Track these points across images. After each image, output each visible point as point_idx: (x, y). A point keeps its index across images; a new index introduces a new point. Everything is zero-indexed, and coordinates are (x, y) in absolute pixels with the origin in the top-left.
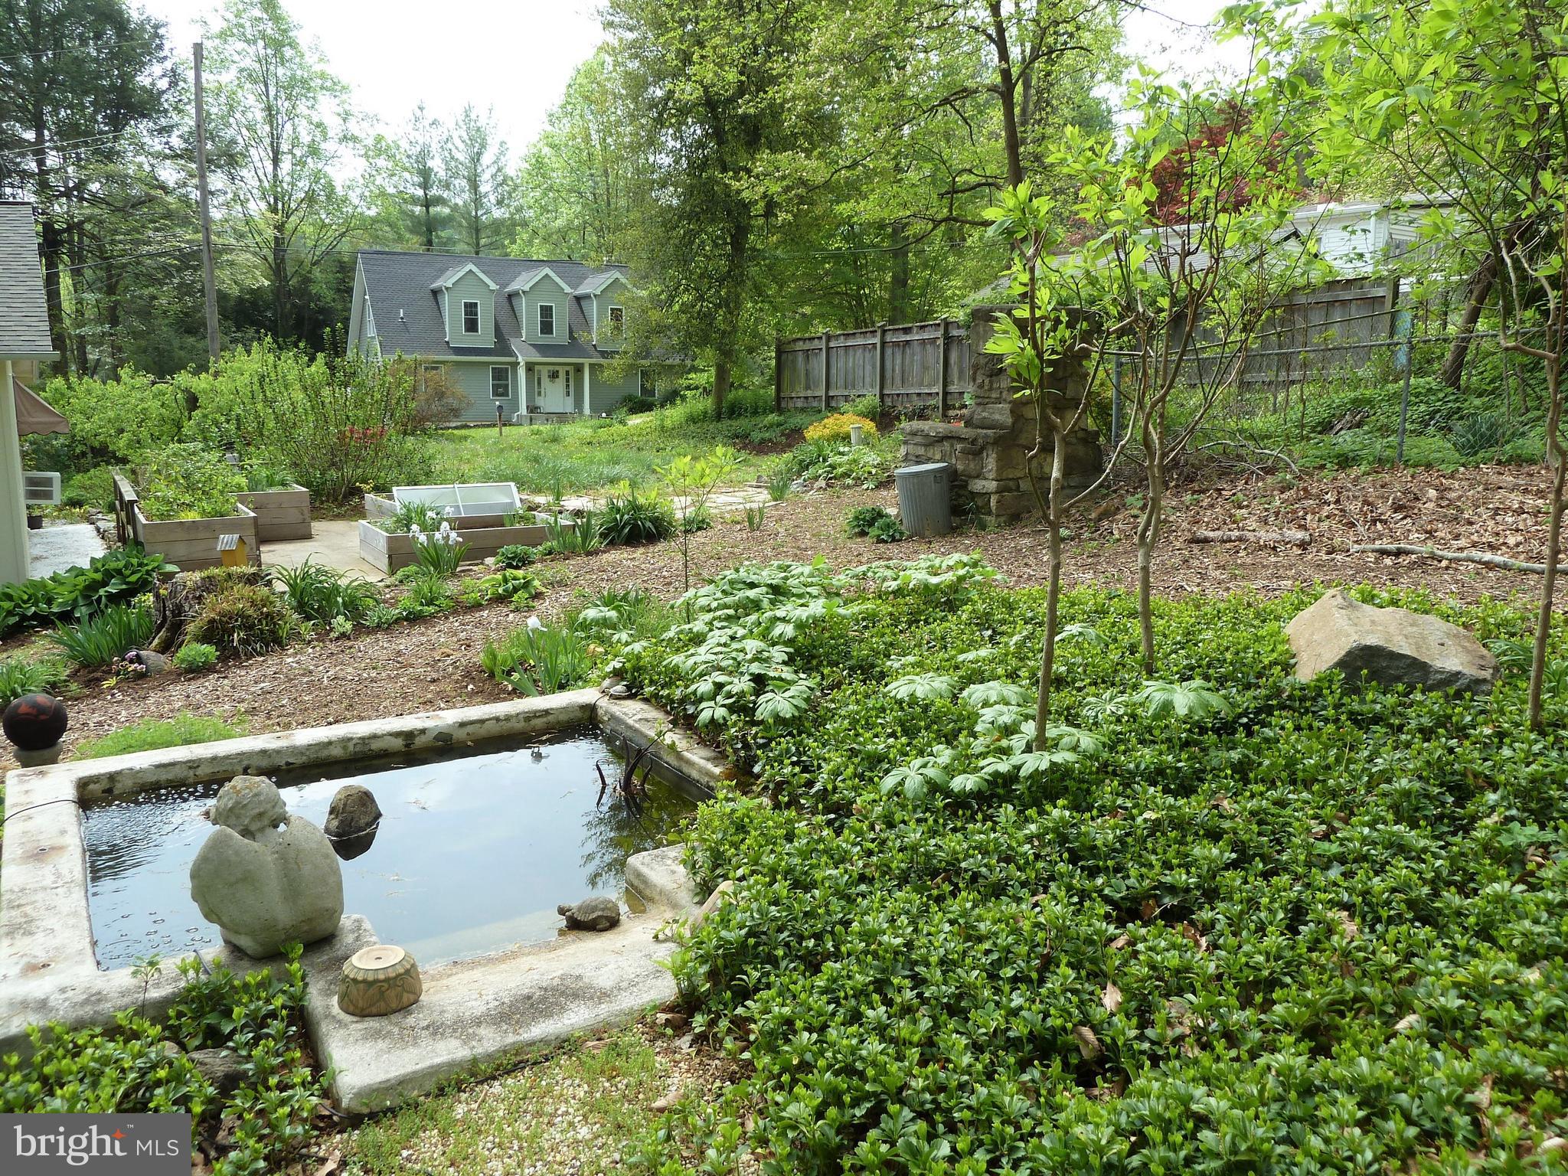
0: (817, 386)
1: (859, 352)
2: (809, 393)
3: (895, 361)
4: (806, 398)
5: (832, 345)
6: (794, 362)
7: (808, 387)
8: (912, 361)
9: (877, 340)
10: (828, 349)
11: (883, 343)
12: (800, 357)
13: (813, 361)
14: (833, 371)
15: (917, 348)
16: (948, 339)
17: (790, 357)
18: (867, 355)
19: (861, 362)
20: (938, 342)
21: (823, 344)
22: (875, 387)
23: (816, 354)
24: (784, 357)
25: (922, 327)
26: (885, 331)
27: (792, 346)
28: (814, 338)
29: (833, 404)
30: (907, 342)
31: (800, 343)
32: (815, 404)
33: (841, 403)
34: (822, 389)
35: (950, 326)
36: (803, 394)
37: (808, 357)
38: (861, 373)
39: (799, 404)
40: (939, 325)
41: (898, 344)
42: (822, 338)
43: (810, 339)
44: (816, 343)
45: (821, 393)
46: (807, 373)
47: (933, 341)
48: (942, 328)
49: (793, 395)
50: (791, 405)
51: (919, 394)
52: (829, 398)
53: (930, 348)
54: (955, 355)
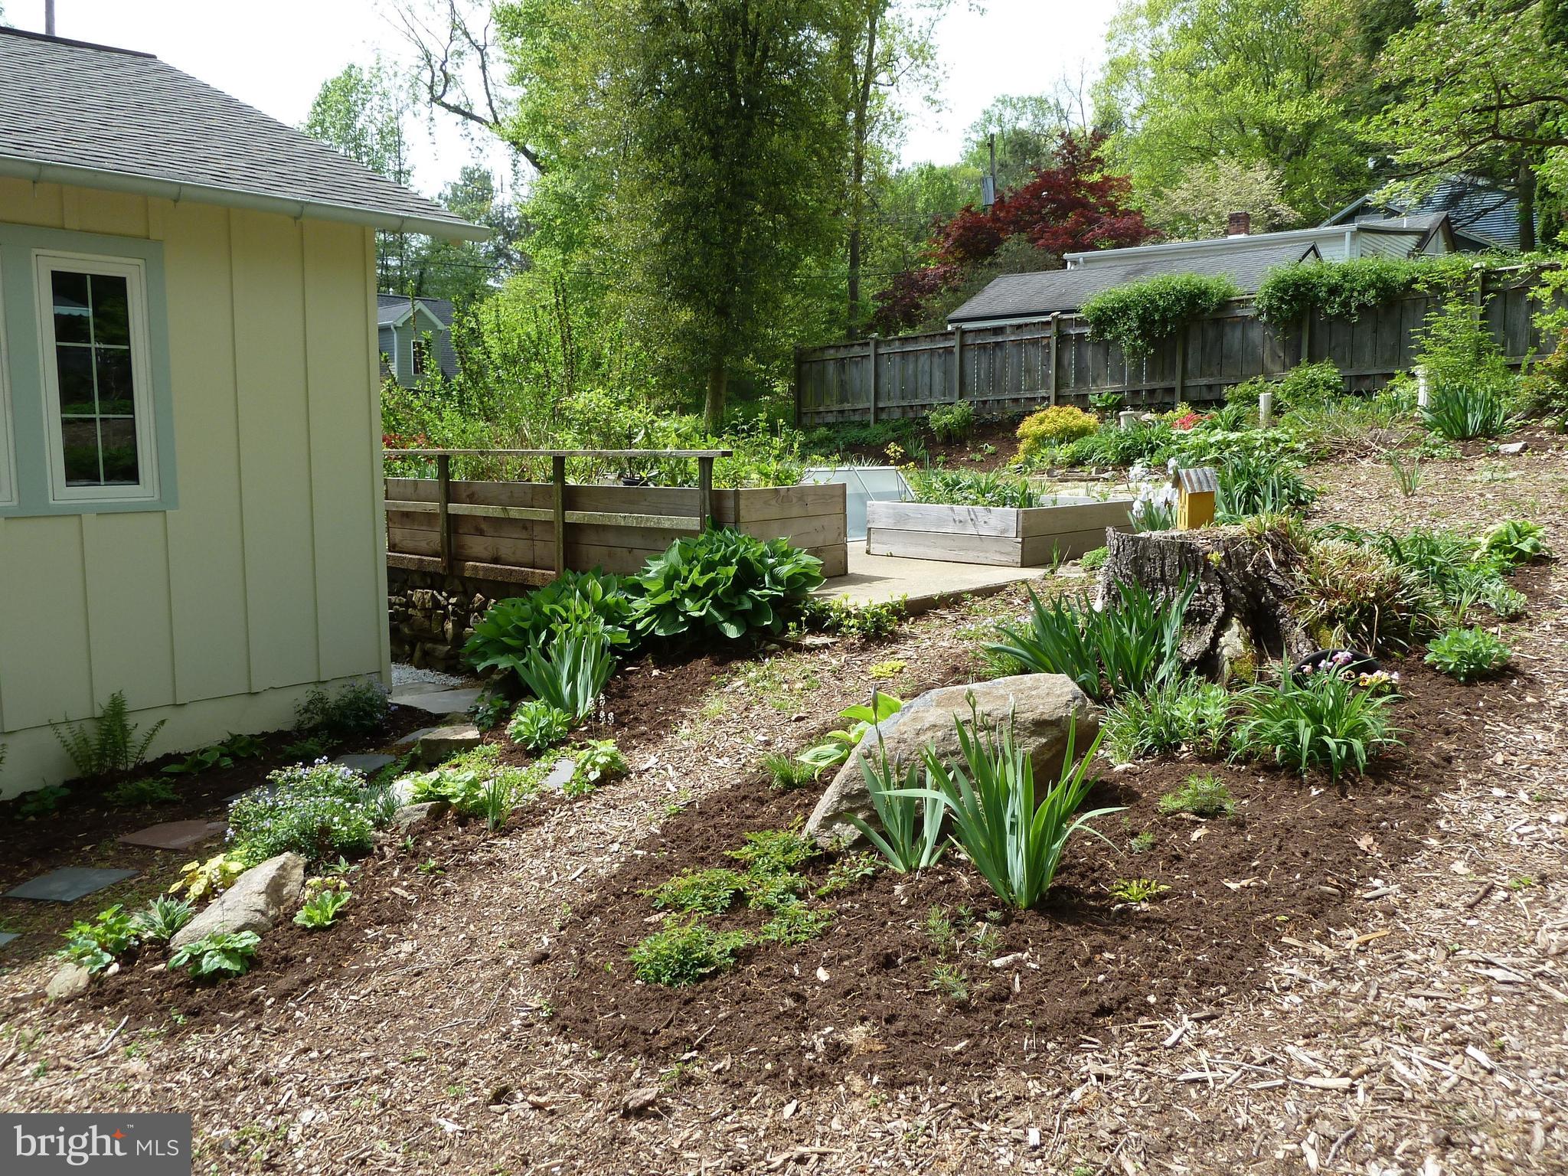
0: (857, 397)
1: (924, 359)
2: (847, 406)
3: (978, 366)
4: (842, 412)
5: (881, 351)
6: (823, 373)
7: (843, 399)
8: (1005, 366)
9: (954, 342)
10: (877, 355)
11: (963, 346)
12: (831, 369)
13: (853, 372)
14: (884, 380)
15: (1009, 349)
16: (1062, 339)
17: (816, 368)
18: (936, 360)
19: (927, 368)
20: (1045, 342)
21: (870, 351)
22: (951, 395)
23: (857, 363)
24: (805, 367)
25: (1019, 327)
26: (964, 332)
27: (818, 355)
28: (852, 346)
29: (884, 416)
30: (997, 344)
31: (832, 351)
32: (857, 418)
33: (897, 414)
34: (868, 400)
35: (1062, 324)
36: (836, 407)
37: (843, 366)
38: (927, 380)
39: (830, 419)
40: (1048, 323)
41: (983, 347)
42: (867, 344)
43: (846, 346)
44: (857, 351)
45: (866, 405)
46: (842, 384)
47: (1035, 342)
48: (1054, 328)
49: (821, 409)
50: (817, 420)
51: (1016, 400)
52: (878, 410)
53: (1032, 350)
54: (1070, 356)
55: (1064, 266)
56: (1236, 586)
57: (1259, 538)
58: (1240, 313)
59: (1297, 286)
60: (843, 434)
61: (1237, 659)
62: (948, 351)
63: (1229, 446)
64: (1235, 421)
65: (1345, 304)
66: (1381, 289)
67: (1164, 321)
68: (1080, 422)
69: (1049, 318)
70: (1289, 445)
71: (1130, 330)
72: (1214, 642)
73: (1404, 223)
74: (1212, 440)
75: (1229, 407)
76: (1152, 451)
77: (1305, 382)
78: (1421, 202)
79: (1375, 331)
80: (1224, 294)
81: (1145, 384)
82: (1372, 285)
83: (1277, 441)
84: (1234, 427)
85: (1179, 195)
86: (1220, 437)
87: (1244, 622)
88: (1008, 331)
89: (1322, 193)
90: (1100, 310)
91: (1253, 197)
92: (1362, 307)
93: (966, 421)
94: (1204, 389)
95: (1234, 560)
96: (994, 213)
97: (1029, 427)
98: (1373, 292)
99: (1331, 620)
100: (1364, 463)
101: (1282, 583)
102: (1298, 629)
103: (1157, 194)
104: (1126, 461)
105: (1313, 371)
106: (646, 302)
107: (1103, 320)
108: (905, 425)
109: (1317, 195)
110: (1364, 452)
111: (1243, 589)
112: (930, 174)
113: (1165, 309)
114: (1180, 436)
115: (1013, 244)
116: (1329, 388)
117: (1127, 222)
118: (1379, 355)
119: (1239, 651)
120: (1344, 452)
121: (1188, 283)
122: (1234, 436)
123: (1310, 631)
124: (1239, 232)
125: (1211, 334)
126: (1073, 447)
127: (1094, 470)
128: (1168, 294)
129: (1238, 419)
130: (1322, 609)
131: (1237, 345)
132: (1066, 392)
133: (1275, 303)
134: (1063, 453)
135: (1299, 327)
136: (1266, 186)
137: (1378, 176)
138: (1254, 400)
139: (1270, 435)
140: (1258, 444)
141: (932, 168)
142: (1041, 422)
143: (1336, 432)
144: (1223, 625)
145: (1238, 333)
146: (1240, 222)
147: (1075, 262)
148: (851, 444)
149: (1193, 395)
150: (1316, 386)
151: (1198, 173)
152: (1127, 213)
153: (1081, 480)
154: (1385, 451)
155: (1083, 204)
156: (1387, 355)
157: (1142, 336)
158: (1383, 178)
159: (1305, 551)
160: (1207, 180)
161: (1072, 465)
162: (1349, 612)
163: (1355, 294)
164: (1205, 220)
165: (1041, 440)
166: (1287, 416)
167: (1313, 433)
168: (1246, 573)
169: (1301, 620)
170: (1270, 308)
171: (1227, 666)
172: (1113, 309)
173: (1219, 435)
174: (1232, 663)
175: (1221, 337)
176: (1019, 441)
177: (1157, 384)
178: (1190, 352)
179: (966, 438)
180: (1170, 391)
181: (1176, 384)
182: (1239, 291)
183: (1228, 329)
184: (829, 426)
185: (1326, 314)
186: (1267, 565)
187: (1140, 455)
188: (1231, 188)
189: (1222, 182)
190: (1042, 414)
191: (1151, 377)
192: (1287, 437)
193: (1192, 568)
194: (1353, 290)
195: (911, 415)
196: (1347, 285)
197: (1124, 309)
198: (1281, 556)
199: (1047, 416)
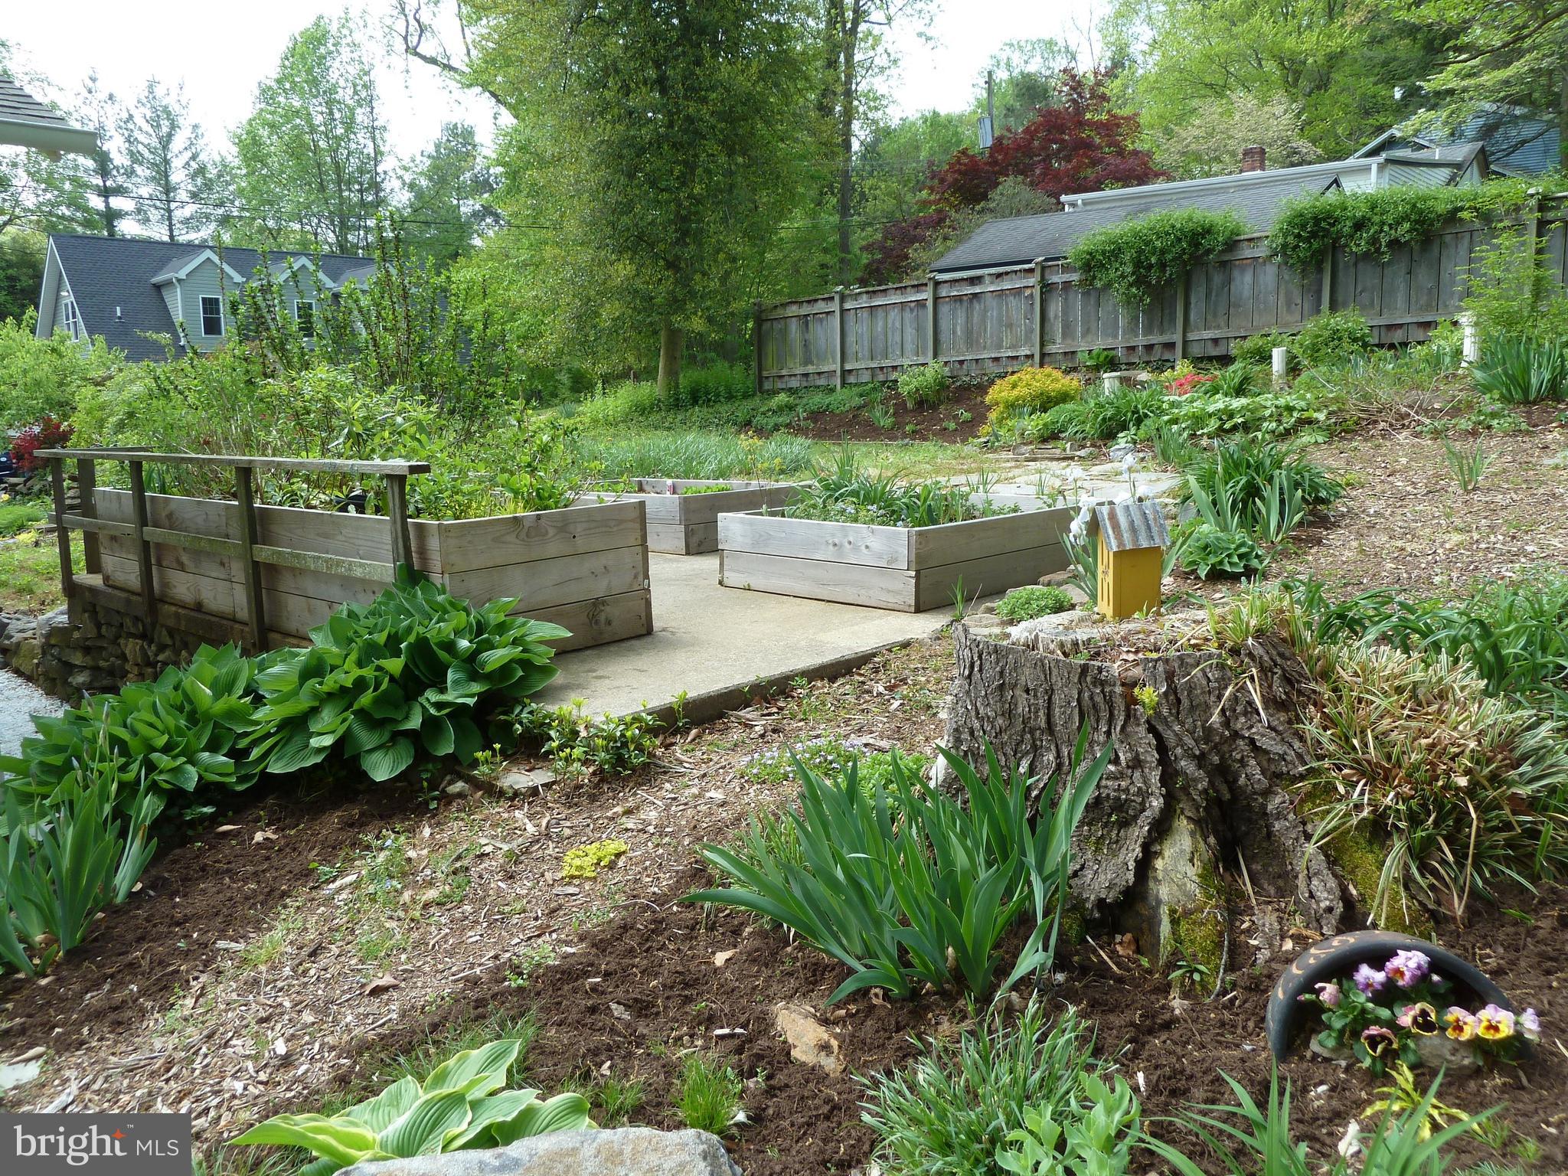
0: (822, 358)
1: (894, 314)
2: (811, 369)
3: (954, 321)
4: (806, 375)
5: (847, 306)
6: (784, 332)
7: (807, 361)
8: (983, 321)
9: (926, 295)
10: (843, 311)
11: (936, 299)
12: (794, 327)
13: (817, 331)
14: (851, 339)
15: (991, 302)
16: (1047, 288)
17: (777, 326)
18: (907, 315)
19: (898, 325)
20: (1028, 292)
21: (835, 306)
22: (924, 354)
23: (821, 320)
24: (766, 326)
25: (999, 275)
26: (937, 284)
27: (780, 313)
28: (816, 300)
29: (852, 379)
30: (975, 295)
31: (794, 308)
32: (822, 382)
33: (866, 377)
34: (834, 362)
35: (1047, 271)
36: (800, 370)
37: (807, 324)
38: (898, 339)
39: (794, 383)
40: (1031, 270)
41: (959, 299)
42: (832, 298)
43: (809, 302)
44: (821, 306)
45: (832, 367)
46: (806, 345)
47: (1018, 292)
48: (1038, 273)
49: (784, 372)
50: (780, 385)
51: (996, 359)
52: (845, 373)
53: (1013, 301)
54: (1056, 307)
55: (1063, 209)
56: (1189, 754)
57: (1235, 652)
58: (1248, 253)
59: (1317, 220)
60: (805, 401)
61: (1187, 913)
62: (921, 304)
63: (1231, 416)
64: (1241, 383)
65: (1374, 241)
66: (1417, 222)
67: (1163, 266)
68: (1058, 386)
69: (1032, 265)
70: (1306, 415)
71: (1123, 276)
72: (1144, 867)
73: (1437, 154)
74: (1211, 409)
75: (1238, 365)
76: (1139, 422)
77: (1326, 334)
78: (1452, 134)
79: (1410, 273)
80: (1232, 233)
81: (1141, 340)
82: (1405, 218)
83: (1290, 409)
84: (1240, 391)
85: (1191, 133)
86: (1220, 405)
87: (1202, 825)
88: (987, 280)
89: (1345, 129)
90: (1091, 254)
91: (1270, 134)
92: (1394, 244)
93: (941, 384)
94: (1209, 344)
95: (1185, 702)
96: (991, 156)
97: (999, 392)
98: (1407, 226)
99: (1378, 830)
100: (1403, 437)
101: (1279, 749)
102: (1310, 848)
103: (1168, 132)
104: (1108, 435)
105: (1337, 321)
106: (585, 256)
107: (1092, 265)
108: (874, 389)
109: (1340, 131)
110: (1402, 420)
111: (1201, 760)
112: (934, 122)
113: (1163, 252)
114: (1173, 405)
115: (1010, 186)
116: (1355, 340)
117: (1132, 162)
118: (1413, 300)
119: (1191, 897)
120: (1376, 422)
121: (1190, 219)
122: (1237, 403)
123: (1334, 853)
124: (1253, 169)
125: (1217, 279)
126: (1047, 417)
127: (1068, 445)
128: (1167, 234)
129: (1246, 380)
130: (1358, 807)
131: (1247, 292)
132: (1051, 348)
133: (1290, 239)
134: (1033, 424)
135: (1320, 270)
136: (1286, 120)
137: (1406, 106)
138: (1265, 358)
139: (1282, 402)
140: (1267, 413)
141: (936, 114)
142: (1014, 386)
143: (1366, 397)
144: (1161, 829)
145: (1248, 278)
146: (1256, 156)
147: (1073, 205)
148: (812, 412)
149: (1196, 350)
150: (1340, 339)
151: (1211, 109)
152: (1135, 153)
153: (1052, 459)
154: (1428, 421)
155: (1087, 145)
156: (1423, 300)
157: (1137, 283)
158: (1411, 108)
159: (1325, 675)
160: (1221, 114)
161: (1044, 440)
162: (1415, 820)
163: (1386, 228)
164: (1218, 160)
165: (1013, 408)
166: (1304, 376)
167: (1336, 400)
168: (1209, 731)
169: (1319, 828)
170: (1285, 246)
171: (1165, 928)
172: (1104, 253)
173: (1219, 403)
174: (1175, 922)
175: (1229, 281)
176: (989, 408)
177: (1156, 339)
178: (1193, 300)
179: (941, 402)
180: (1170, 346)
181: (1177, 338)
182: (1250, 230)
183: (1236, 273)
184: (791, 391)
185: (1352, 252)
186: (1251, 709)
187: (1124, 427)
188: (1246, 124)
189: (1237, 118)
190: (1015, 377)
191: (1148, 330)
192: (1303, 404)
193: (1104, 715)
194: (1383, 223)
195: (881, 378)
196: (1376, 219)
197: (1114, 252)
198: (1279, 691)
199: (1020, 379)
